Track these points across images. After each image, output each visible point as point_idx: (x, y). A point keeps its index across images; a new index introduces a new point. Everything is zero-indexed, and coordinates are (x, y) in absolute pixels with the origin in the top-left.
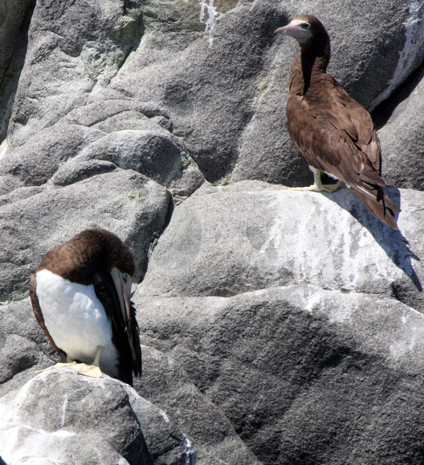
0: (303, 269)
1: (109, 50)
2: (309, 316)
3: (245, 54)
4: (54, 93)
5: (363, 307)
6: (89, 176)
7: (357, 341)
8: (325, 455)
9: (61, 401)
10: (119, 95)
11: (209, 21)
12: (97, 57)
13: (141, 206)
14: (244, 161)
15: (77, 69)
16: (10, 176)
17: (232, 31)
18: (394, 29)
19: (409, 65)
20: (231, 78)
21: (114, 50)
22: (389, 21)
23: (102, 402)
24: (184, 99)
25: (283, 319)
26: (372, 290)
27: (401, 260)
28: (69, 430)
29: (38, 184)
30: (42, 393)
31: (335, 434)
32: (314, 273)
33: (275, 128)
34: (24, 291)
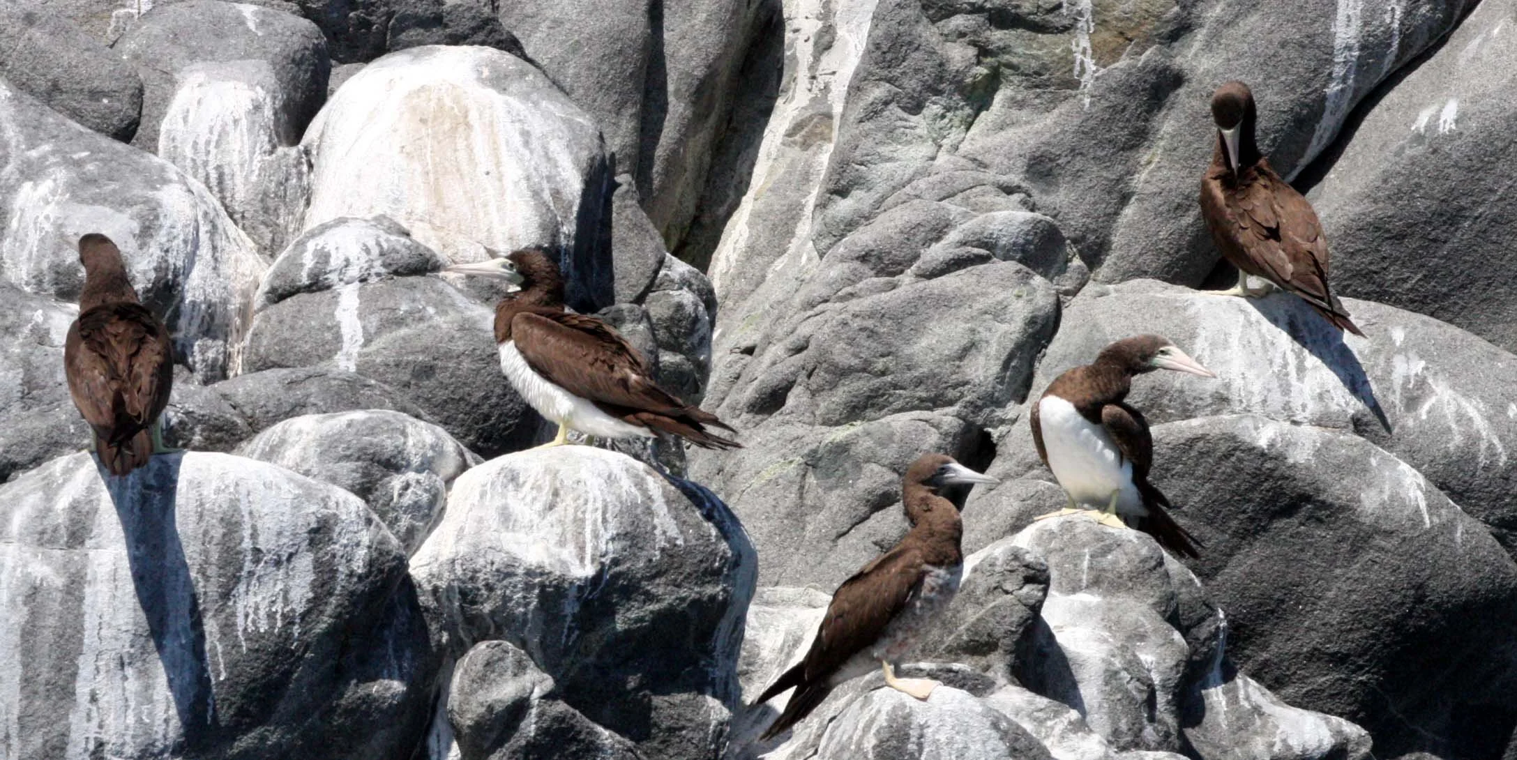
0: (1243, 394)
1: (956, 109)
2: (1263, 454)
3: (1128, 120)
4: (890, 160)
5: (1327, 444)
6: (959, 269)
7: (1322, 486)
8: (1267, 627)
9: (1080, 557)
10: (971, 165)
11: (1086, 77)
12: (943, 117)
13: (1030, 308)
14: (1118, 253)
15: (918, 131)
16: (857, 264)
17: (1114, 91)
18: (1313, 96)
19: (1324, 141)
20: (1109, 150)
21: (962, 108)
22: (1308, 86)
23: (1137, 560)
24: (1049, 173)
25: (1227, 456)
26: (1331, 424)
27: (1359, 386)
28: (1092, 594)
29: (893, 274)
30: (1052, 545)
31: (1283, 601)
32: (1256, 399)
33: (1161, 213)
34: (880, 409)
